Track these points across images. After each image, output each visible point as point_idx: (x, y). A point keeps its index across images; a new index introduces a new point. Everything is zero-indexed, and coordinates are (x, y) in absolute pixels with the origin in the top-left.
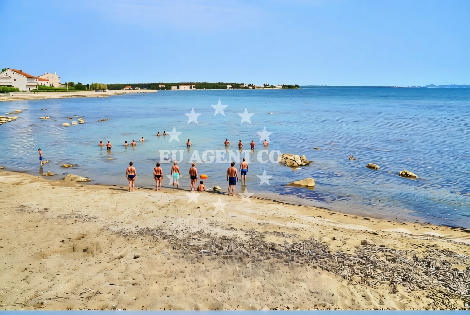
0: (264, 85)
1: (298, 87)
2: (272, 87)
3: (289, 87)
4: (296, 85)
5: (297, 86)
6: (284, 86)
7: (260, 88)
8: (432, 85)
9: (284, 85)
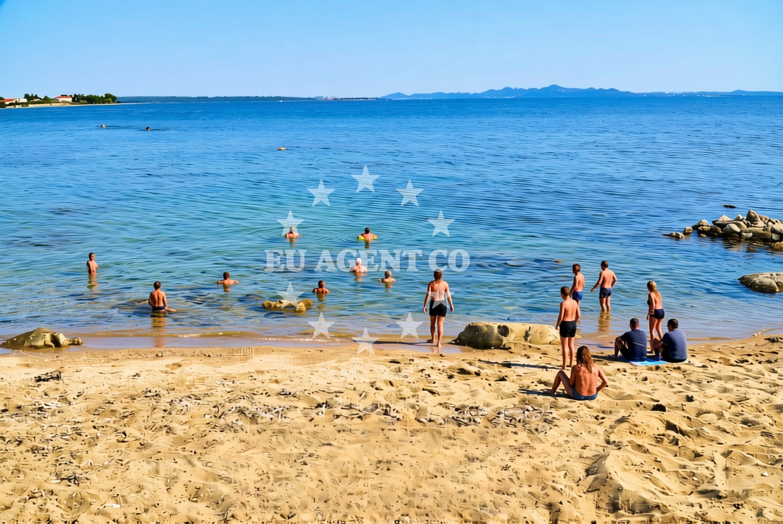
0: (27, 96)
1: (114, 99)
2: (46, 100)
3: (91, 99)
4: (108, 96)
5: (109, 98)
6: (77, 99)
7: (17, 104)
8: (398, 94)
9: (75, 95)
